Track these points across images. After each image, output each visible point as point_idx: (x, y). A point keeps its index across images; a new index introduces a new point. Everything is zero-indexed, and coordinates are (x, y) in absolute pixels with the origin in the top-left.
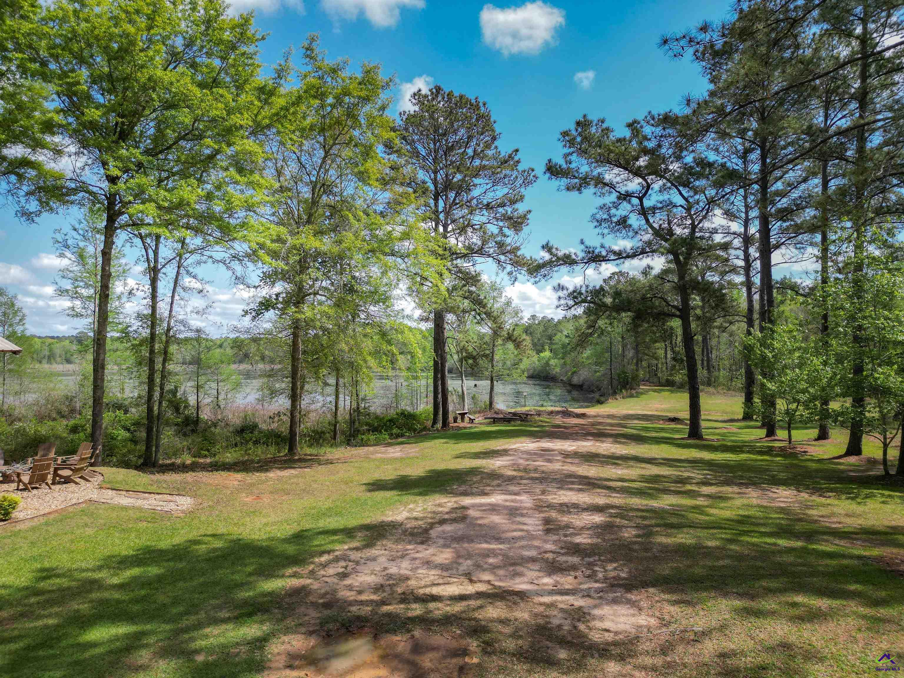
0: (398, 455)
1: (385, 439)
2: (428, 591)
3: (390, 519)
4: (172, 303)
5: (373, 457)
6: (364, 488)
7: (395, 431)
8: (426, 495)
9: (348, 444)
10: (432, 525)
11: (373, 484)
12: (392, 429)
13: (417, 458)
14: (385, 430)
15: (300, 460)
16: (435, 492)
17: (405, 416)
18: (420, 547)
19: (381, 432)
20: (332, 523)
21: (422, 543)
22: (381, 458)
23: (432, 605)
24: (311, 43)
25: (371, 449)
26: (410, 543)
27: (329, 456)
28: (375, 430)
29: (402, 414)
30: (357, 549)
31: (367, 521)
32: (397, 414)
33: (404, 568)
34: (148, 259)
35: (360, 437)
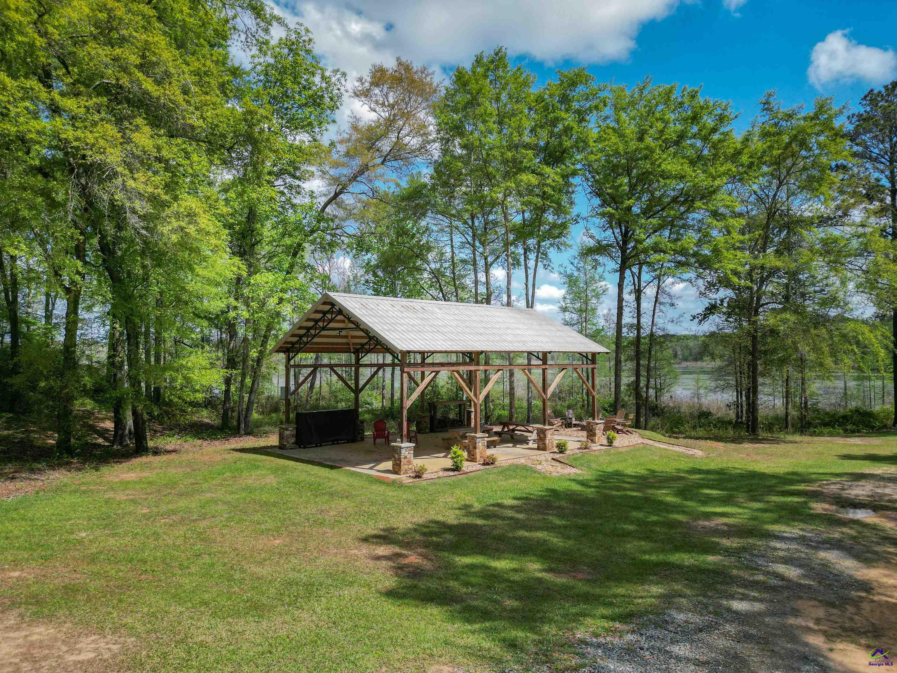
0: (860, 443)
1: (839, 432)
4: (653, 316)
5: (835, 442)
6: (836, 457)
7: (850, 426)
9: (802, 434)
11: (844, 456)
12: (846, 425)
13: (882, 446)
14: (839, 426)
15: (764, 439)
17: (860, 414)
19: (834, 428)
20: (821, 471)
22: (843, 444)
24: (768, 98)
25: (828, 438)
26: (889, 483)
27: (790, 439)
28: (825, 425)
29: (856, 411)
30: (847, 481)
32: (851, 411)
33: (887, 491)
34: (634, 284)
35: (812, 430)
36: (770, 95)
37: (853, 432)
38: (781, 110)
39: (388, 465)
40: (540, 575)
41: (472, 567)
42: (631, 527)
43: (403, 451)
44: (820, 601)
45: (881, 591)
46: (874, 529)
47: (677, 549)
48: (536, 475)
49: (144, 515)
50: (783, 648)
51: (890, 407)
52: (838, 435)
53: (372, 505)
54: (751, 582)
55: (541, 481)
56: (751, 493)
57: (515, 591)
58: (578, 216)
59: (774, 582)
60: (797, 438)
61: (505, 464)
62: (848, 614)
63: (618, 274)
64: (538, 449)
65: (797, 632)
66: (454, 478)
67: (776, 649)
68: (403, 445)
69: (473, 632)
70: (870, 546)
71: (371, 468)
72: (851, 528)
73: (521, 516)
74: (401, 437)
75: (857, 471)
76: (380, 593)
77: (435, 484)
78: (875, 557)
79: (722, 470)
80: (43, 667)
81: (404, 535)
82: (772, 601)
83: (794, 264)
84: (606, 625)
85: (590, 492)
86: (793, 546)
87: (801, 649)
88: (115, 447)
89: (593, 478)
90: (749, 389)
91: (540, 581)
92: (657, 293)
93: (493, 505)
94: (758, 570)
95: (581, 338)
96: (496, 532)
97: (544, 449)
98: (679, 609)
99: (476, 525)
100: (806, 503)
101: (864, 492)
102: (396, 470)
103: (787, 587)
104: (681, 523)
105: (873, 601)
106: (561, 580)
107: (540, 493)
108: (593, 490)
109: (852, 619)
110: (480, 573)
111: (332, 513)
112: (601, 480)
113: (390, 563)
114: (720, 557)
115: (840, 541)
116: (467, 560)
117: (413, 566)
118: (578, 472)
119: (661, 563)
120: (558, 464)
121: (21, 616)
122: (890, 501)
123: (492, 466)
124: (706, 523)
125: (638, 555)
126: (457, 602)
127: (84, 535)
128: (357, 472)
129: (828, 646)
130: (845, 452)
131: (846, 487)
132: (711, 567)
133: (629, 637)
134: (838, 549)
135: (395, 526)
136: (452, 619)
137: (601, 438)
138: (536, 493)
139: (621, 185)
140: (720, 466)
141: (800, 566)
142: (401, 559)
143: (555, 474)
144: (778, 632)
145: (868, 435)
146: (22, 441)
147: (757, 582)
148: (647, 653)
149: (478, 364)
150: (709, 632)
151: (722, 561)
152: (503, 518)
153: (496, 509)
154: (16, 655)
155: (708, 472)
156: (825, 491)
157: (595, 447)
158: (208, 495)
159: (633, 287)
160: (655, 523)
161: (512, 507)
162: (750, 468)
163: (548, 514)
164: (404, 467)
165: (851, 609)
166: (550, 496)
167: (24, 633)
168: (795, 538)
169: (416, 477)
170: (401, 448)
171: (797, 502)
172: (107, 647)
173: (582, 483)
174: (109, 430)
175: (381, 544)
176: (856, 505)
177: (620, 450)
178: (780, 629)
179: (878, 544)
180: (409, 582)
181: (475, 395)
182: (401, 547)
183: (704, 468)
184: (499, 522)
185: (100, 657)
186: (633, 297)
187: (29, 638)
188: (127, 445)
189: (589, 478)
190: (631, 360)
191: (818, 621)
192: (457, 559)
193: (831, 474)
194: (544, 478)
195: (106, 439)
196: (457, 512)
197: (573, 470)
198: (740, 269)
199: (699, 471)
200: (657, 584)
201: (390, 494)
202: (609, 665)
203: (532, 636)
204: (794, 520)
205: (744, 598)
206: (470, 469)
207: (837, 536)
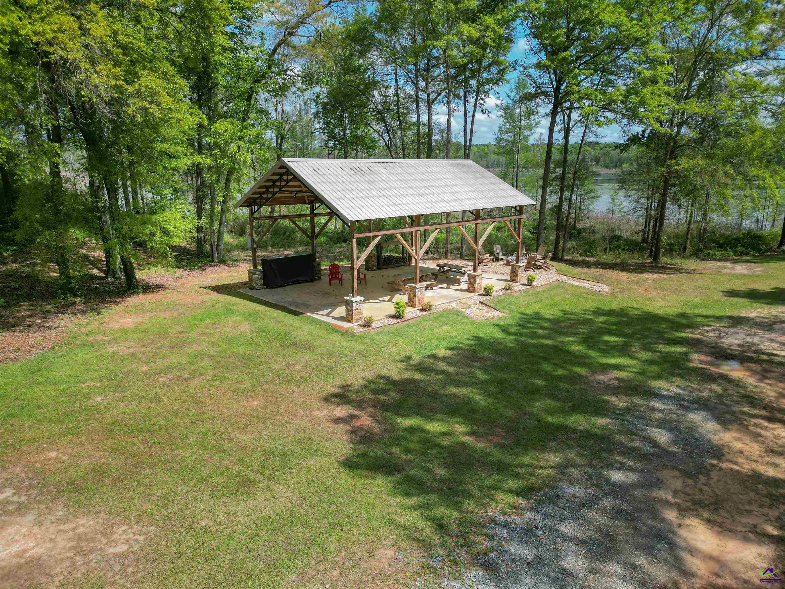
0: (745, 272)
1: (729, 255)
2: (770, 351)
3: (744, 315)
4: (579, 154)
5: (723, 271)
6: (721, 294)
7: (739, 249)
8: (771, 304)
9: (697, 257)
10: (774, 323)
11: (728, 292)
12: (737, 247)
13: (763, 276)
14: (731, 248)
15: (663, 268)
16: (779, 304)
17: (751, 236)
18: (767, 333)
19: (727, 250)
20: (705, 312)
21: (768, 331)
22: (730, 273)
23: (773, 357)
25: (719, 263)
26: (759, 329)
27: (685, 267)
28: (720, 246)
29: (748, 234)
30: (725, 327)
31: (729, 314)
32: (744, 234)
33: (756, 340)
34: (564, 122)
39: (342, 311)
40: (464, 439)
41: (411, 430)
42: (540, 382)
43: (354, 305)
44: (681, 471)
45: (729, 457)
46: (738, 386)
47: (575, 409)
48: (466, 320)
49: (145, 373)
50: (645, 525)
51: (778, 229)
53: (330, 358)
54: (629, 449)
55: (469, 327)
56: (643, 341)
57: (444, 458)
58: (516, 62)
59: (647, 449)
61: (439, 309)
62: (699, 485)
63: (549, 118)
64: (468, 291)
65: (657, 506)
66: (397, 326)
67: (639, 526)
68: (354, 299)
69: (411, 508)
70: (730, 406)
71: (328, 315)
72: (719, 385)
73: (451, 369)
74: (353, 292)
75: (735, 313)
76: (339, 462)
77: (381, 333)
78: (732, 418)
79: (622, 310)
80: (91, 560)
81: (356, 393)
82: (642, 471)
83: (713, 110)
84: (512, 500)
85: (510, 341)
86: (669, 406)
87: (658, 525)
88: (109, 279)
89: (513, 322)
90: (656, 219)
91: (463, 445)
92: (584, 132)
93: (429, 357)
94: (635, 434)
95: (512, 191)
96: (431, 388)
97: (473, 292)
98: (571, 482)
99: (415, 381)
100: (686, 354)
101: (736, 341)
102: (348, 318)
103: (658, 456)
104: (581, 376)
105: (721, 469)
106: (481, 445)
107: (468, 342)
108: (512, 337)
109: (701, 490)
110: (416, 438)
111: (298, 368)
112: (519, 325)
113: (347, 427)
114: (608, 420)
115: (707, 400)
116: (407, 422)
117: (364, 429)
118: (500, 314)
119: (561, 426)
120: (484, 307)
121: (66, 506)
122: (756, 352)
123: (429, 312)
124: (602, 377)
125: (544, 415)
126: (399, 471)
127: (99, 399)
128: (317, 319)
129: (678, 521)
130: (730, 286)
131: (722, 335)
132: (598, 432)
133: (530, 515)
134: (704, 410)
135: (349, 382)
136: (394, 493)
137: (522, 278)
138: (464, 342)
139: (558, 36)
140: (620, 306)
141: (671, 430)
142: (354, 420)
143: (481, 318)
144: (643, 506)
146: (29, 276)
147: (634, 449)
148: (541, 532)
149: (419, 225)
150: (590, 508)
151: (609, 424)
152: (438, 372)
153: (431, 361)
154: (70, 549)
156: (705, 339)
157: (517, 287)
158: (195, 347)
159: (563, 126)
160: (560, 378)
161: (444, 359)
162: (646, 308)
163: (473, 367)
164: (355, 317)
165: (703, 479)
166: (475, 345)
167: (73, 525)
168: (671, 397)
169: (365, 326)
170: (352, 302)
171: (680, 353)
172: (135, 538)
173: (505, 330)
174: (101, 260)
175: (339, 404)
177: (538, 289)
178: (646, 503)
179: (737, 403)
180: (361, 448)
181: (416, 253)
182: (355, 407)
183: (607, 308)
184: (433, 376)
185: (131, 549)
186: (562, 134)
187: (76, 531)
188: (119, 278)
189: (509, 322)
190: (556, 192)
191: (675, 493)
192: (399, 421)
193: (713, 317)
194: (473, 323)
195: (100, 270)
196: (399, 364)
197: (496, 314)
198: (662, 117)
199: (603, 312)
200: (555, 452)
201: (345, 344)
202: (511, 548)
203: (456, 514)
204: (673, 374)
205: (622, 467)
206: (411, 315)
207: (706, 394)
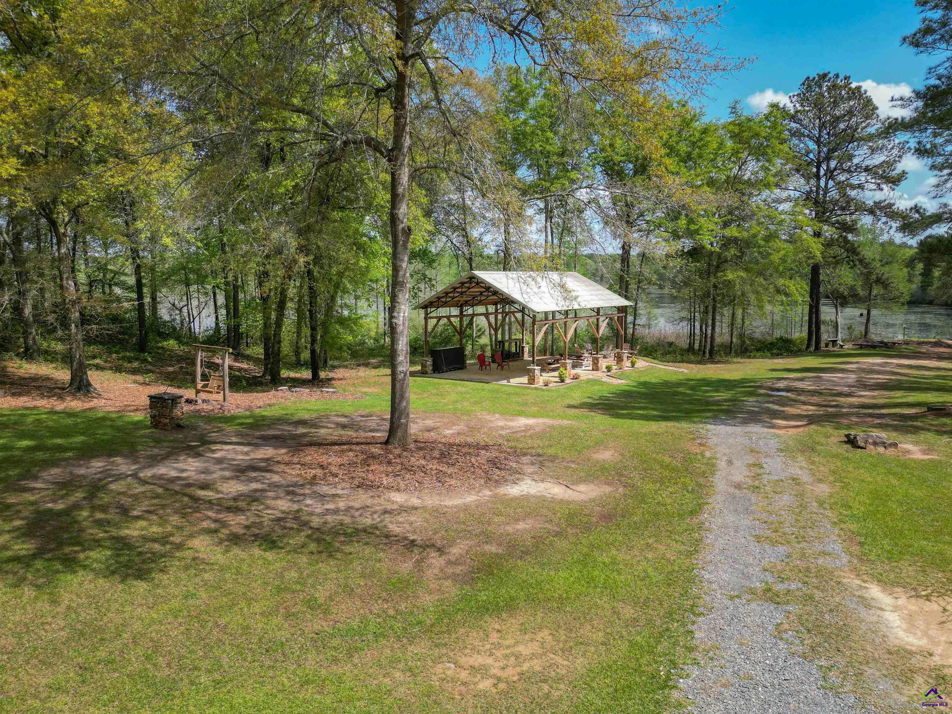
1: (768, 356)
7: (775, 351)
12: (772, 349)
14: (767, 350)
17: (783, 341)
28: (759, 349)
29: (780, 339)
32: (777, 339)
35: (748, 354)
36: (736, 102)
37: (778, 355)
38: (744, 114)
39: (524, 380)
43: (536, 371)
48: (604, 384)
51: (805, 334)
52: (766, 357)
56: (726, 387)
60: (739, 360)
61: (584, 379)
64: (593, 370)
68: (536, 367)
72: (777, 397)
74: (534, 363)
75: (780, 376)
89: (637, 384)
93: (603, 397)
95: (614, 295)
96: (621, 405)
97: (599, 370)
100: (755, 390)
101: (784, 385)
104: (701, 399)
107: (619, 391)
118: (624, 381)
120: (612, 378)
122: (795, 388)
130: (773, 367)
131: (774, 383)
134: (773, 403)
137: (627, 363)
138: (617, 391)
140: (703, 377)
143: (615, 383)
145: (787, 357)
153: (606, 398)
155: (698, 380)
156: (764, 385)
161: (614, 397)
166: (626, 392)
168: (754, 401)
170: (534, 369)
171: (751, 390)
176: (779, 390)
177: (640, 369)
181: (565, 337)
189: (635, 384)
193: (767, 378)
194: (610, 385)
196: (590, 399)
199: (692, 380)
204: (752, 396)
207: (771, 400)
